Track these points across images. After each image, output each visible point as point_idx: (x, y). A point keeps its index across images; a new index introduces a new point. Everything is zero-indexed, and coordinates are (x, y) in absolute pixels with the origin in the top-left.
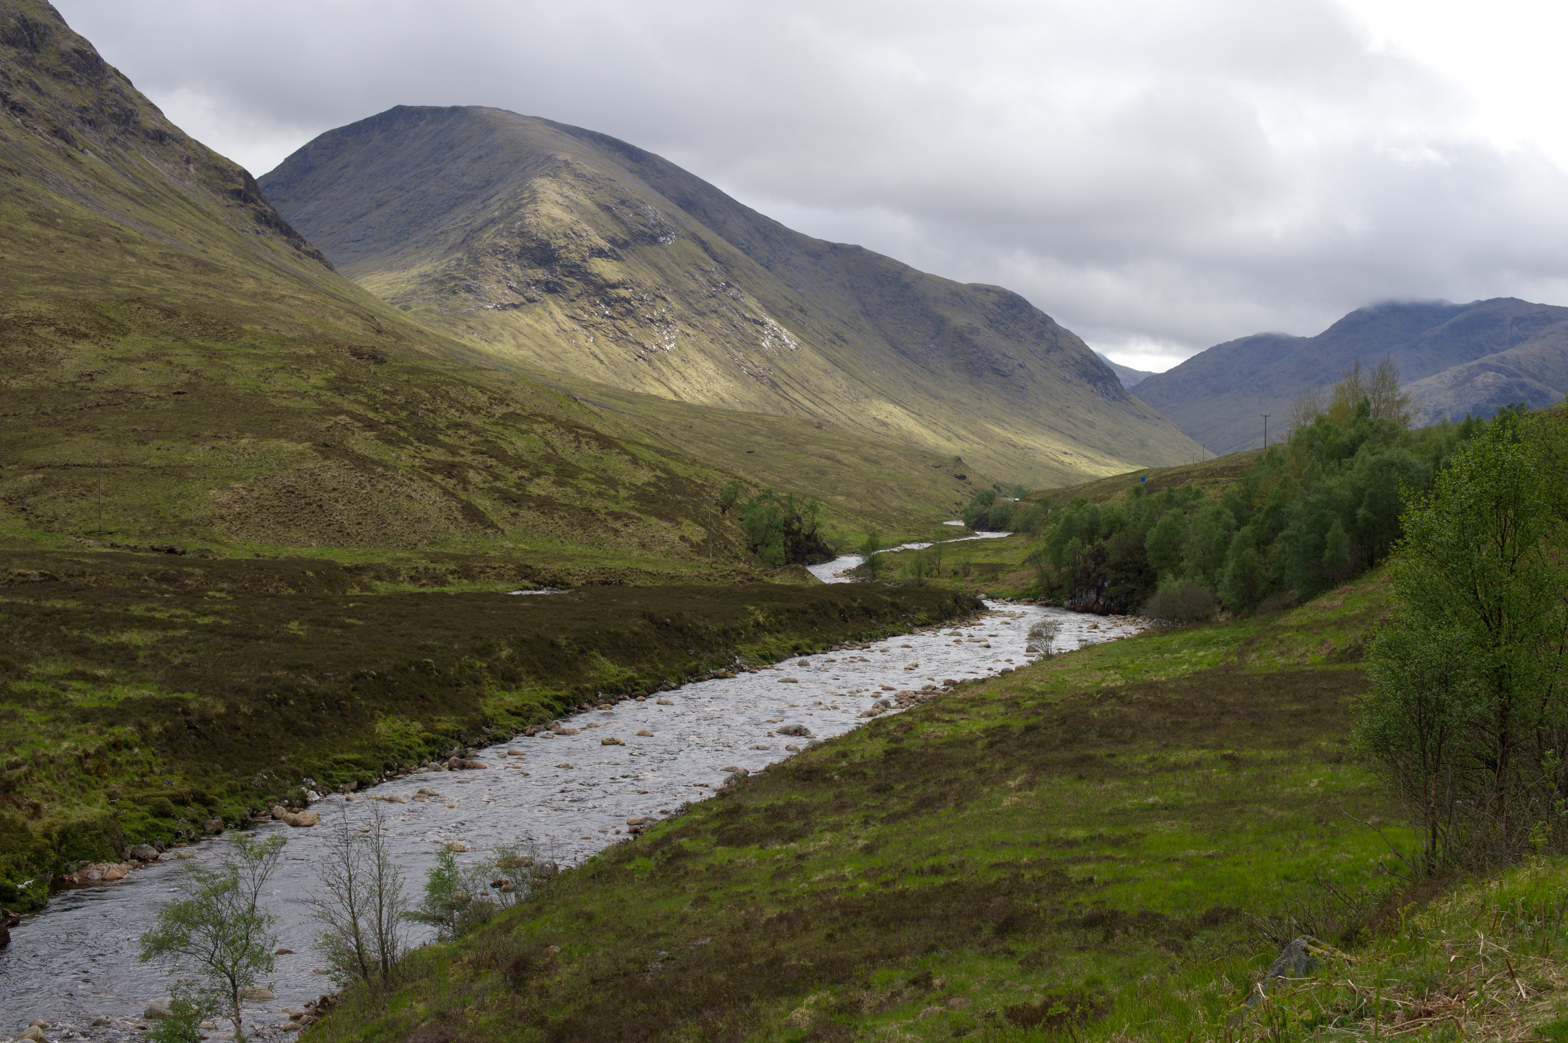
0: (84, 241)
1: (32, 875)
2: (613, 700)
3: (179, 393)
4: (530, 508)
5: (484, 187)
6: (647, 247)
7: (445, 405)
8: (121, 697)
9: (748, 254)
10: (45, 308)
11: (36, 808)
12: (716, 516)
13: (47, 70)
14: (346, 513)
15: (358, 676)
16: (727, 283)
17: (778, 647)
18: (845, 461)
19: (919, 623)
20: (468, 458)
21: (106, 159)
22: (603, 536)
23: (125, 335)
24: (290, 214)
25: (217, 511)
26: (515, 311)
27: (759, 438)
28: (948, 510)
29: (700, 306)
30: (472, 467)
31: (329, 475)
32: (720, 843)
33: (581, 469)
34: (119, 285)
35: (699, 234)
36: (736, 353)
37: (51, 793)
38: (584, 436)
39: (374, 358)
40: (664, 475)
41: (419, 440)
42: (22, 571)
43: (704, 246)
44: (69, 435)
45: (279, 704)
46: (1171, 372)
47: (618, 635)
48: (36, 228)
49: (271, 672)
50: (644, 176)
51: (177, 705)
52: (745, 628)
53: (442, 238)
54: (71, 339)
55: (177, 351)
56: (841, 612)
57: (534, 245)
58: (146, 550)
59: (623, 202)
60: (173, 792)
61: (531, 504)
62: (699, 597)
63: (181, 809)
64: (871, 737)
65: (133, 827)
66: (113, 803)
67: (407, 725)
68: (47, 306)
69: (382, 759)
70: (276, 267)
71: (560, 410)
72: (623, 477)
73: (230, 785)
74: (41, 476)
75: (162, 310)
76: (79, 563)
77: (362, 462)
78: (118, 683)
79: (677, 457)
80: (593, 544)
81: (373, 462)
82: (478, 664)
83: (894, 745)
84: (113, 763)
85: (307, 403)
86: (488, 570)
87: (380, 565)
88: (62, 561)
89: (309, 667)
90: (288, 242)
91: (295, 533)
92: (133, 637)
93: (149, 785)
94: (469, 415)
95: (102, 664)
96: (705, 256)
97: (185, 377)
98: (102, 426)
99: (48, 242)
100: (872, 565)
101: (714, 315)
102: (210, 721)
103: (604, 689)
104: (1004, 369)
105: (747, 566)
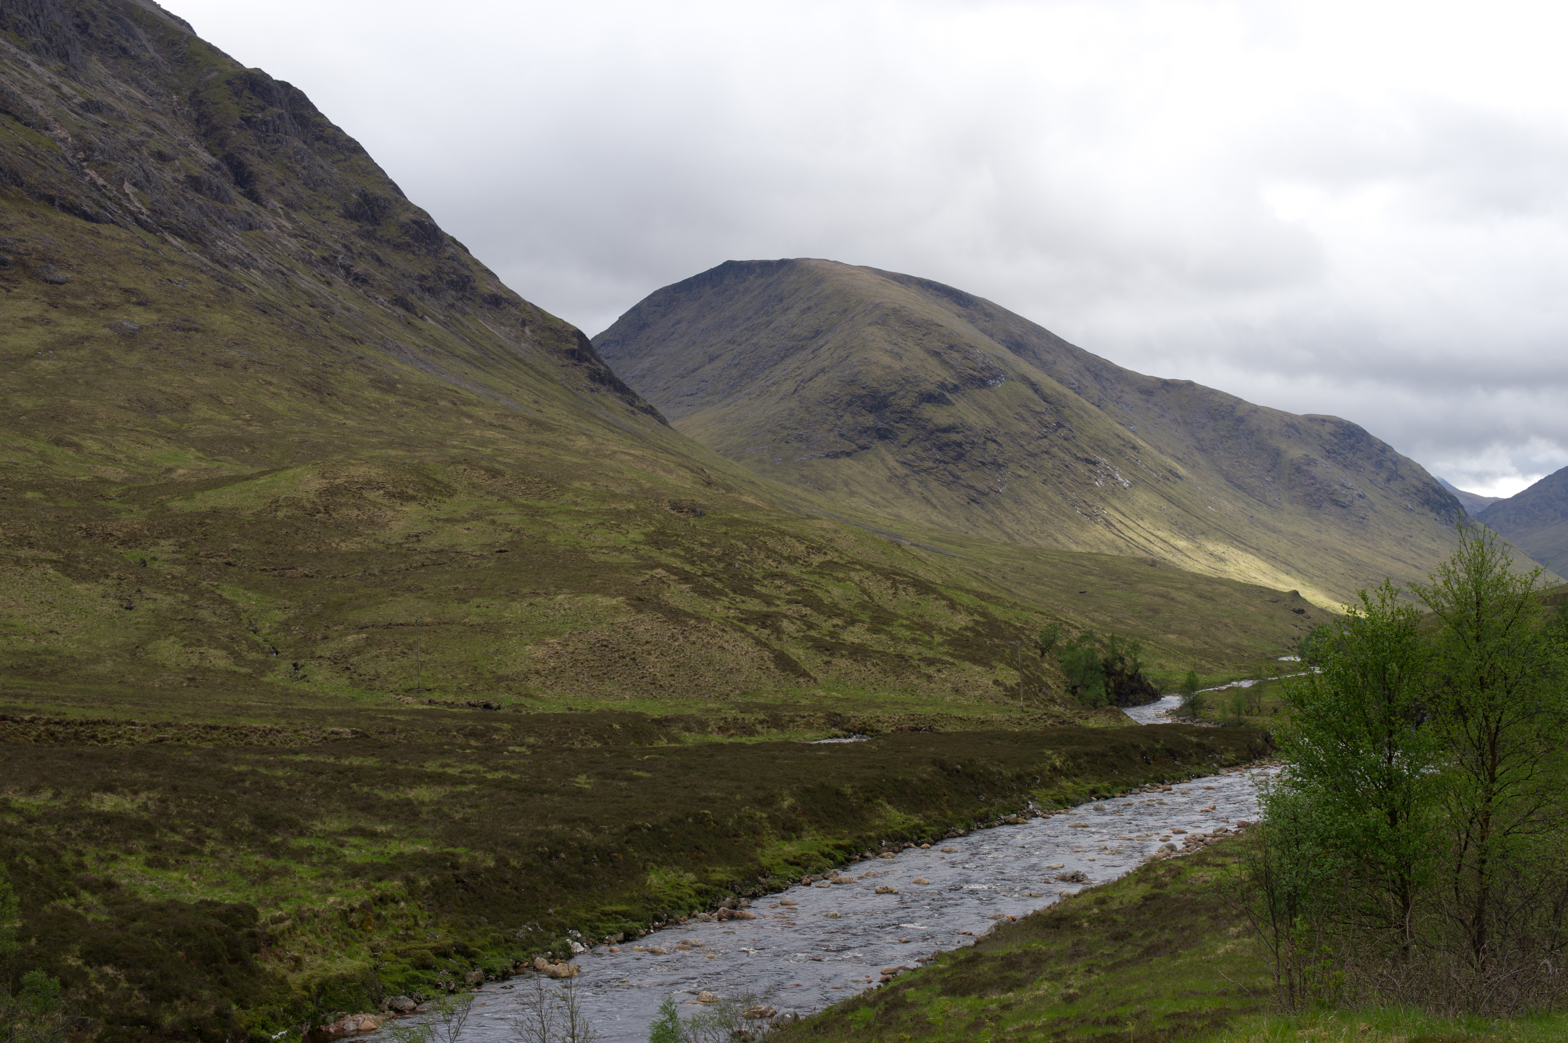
0: (422, 405)
1: (287, 1025)
2: (897, 849)
3: (501, 551)
4: (842, 656)
5: (813, 338)
6: (977, 391)
7: (762, 556)
8: (394, 852)
9: (1079, 394)
10: (374, 472)
11: (298, 961)
12: (1034, 659)
13: (388, 241)
14: (658, 665)
15: (634, 828)
16: (1058, 423)
17: (1075, 792)
18: (1180, 599)
19: (1226, 763)
20: (784, 608)
21: (445, 324)
22: (916, 682)
23: (451, 496)
24: (624, 371)
25: (533, 667)
26: (847, 459)
27: (1091, 578)
28: (1285, 645)
29: (1031, 448)
30: (786, 616)
31: (642, 628)
32: (944, 993)
33: (896, 615)
34: (455, 447)
35: (1028, 376)
36: (1069, 493)
37: (313, 946)
38: (901, 582)
39: (694, 511)
40: (981, 619)
41: (735, 591)
42: (335, 729)
43: (1034, 387)
44: (393, 595)
45: (550, 858)
46: (1518, 497)
47: (906, 783)
48: (377, 394)
49: (547, 825)
50: (972, 320)
51: (445, 859)
52: (1040, 773)
53: (773, 389)
54: (399, 502)
55: (501, 511)
56: (1143, 754)
57: (864, 392)
58: (462, 706)
59: (951, 347)
60: (435, 945)
61: (844, 652)
62: (999, 742)
63: (443, 961)
64: (1138, 882)
65: (393, 979)
66: (375, 956)
67: (679, 876)
68: (376, 470)
69: (652, 910)
70: (609, 424)
71: (883, 557)
72: (941, 623)
73: (493, 938)
74: (365, 636)
75: (487, 470)
76: (392, 720)
77: (674, 615)
78: (395, 838)
79: (998, 601)
80: (906, 691)
81: (687, 614)
82: (758, 814)
83: (1157, 891)
84: (378, 917)
85: (625, 557)
86: (798, 719)
87: (689, 716)
88: (375, 718)
89: (585, 820)
90: (621, 398)
91: (608, 687)
92: (422, 793)
93: (413, 938)
94: (786, 565)
95: (384, 820)
96: (1036, 397)
97: (507, 535)
98: (425, 586)
99: (388, 407)
100: (1192, 707)
101: (1046, 456)
102: (478, 875)
103: (888, 837)
104: (1343, 500)
105: (1062, 709)
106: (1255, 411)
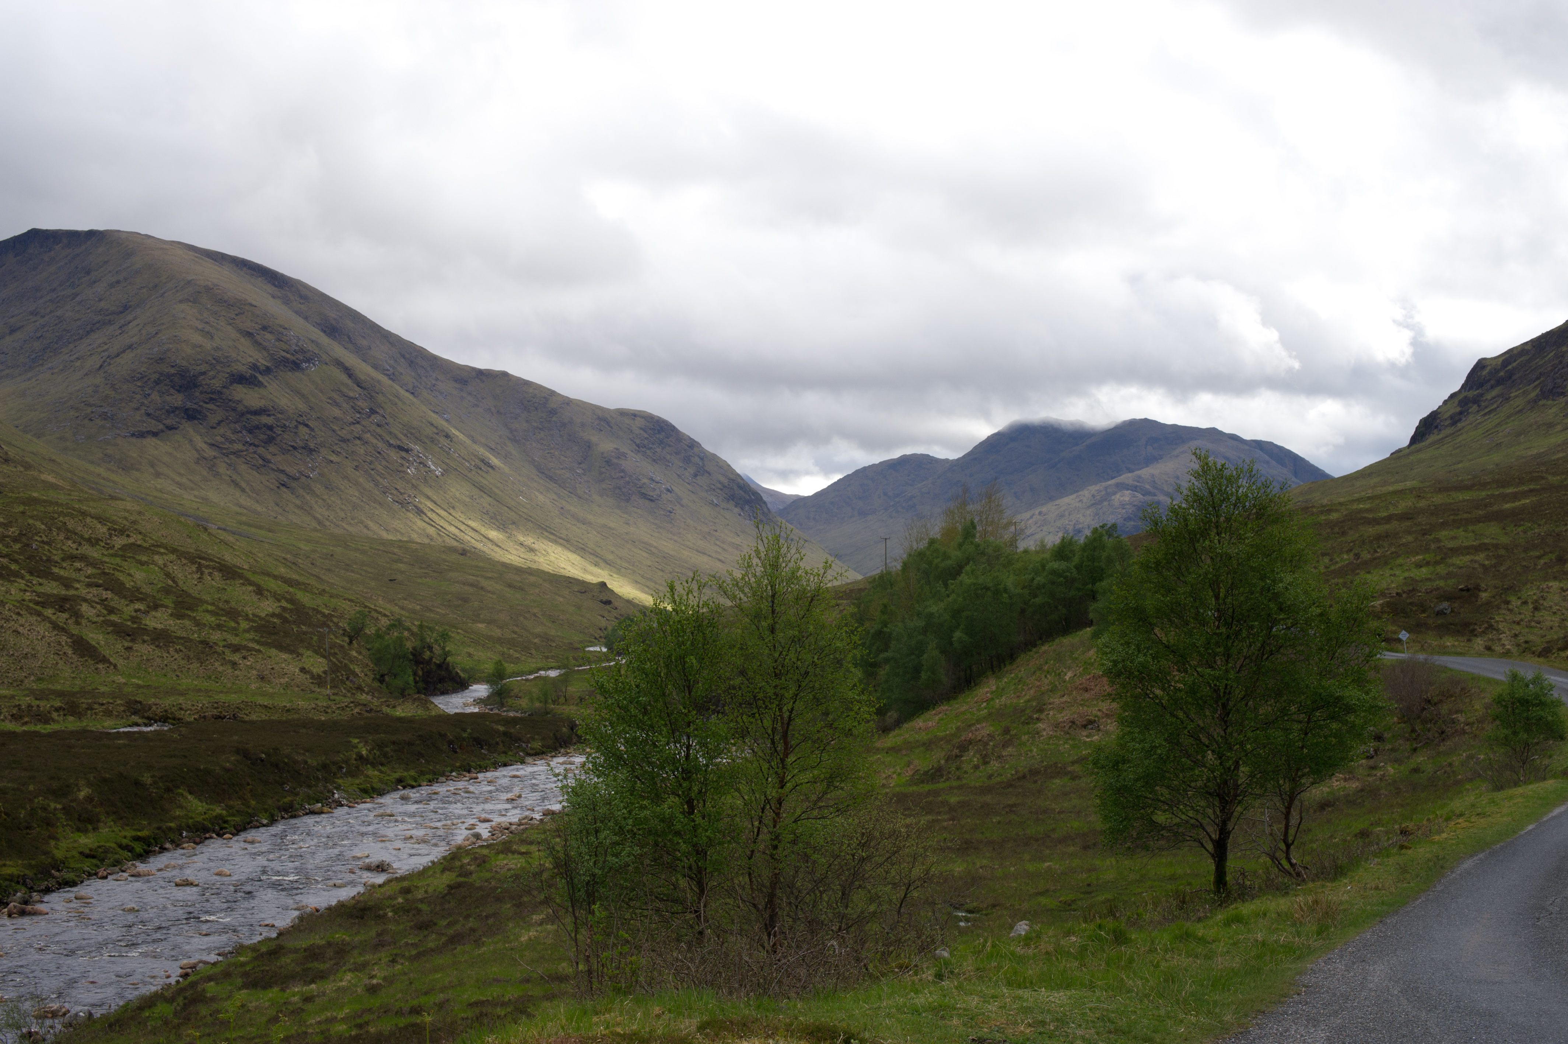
2: (198, 840)
4: (144, 641)
5: (121, 312)
6: (290, 373)
7: (62, 537)
9: (393, 380)
12: (342, 647)
16: (371, 409)
17: (381, 781)
18: (489, 588)
19: (532, 752)
20: (83, 591)
22: (220, 669)
26: (154, 439)
27: (401, 566)
28: (592, 635)
29: (343, 433)
30: (85, 600)
32: (245, 986)
33: (201, 600)
35: (342, 360)
36: (381, 480)
38: (207, 567)
40: (289, 606)
41: (31, 574)
43: (348, 371)
46: (818, 495)
47: (208, 772)
50: (287, 302)
52: (346, 762)
53: (78, 364)
56: (450, 743)
57: (173, 371)
59: (264, 328)
61: (146, 638)
62: (304, 731)
64: (443, 871)
71: (189, 540)
72: (247, 609)
79: (306, 588)
80: (210, 678)
82: (53, 805)
83: (462, 879)
86: (96, 706)
94: (87, 547)
96: (349, 382)
100: (500, 696)
101: (358, 442)
103: (189, 828)
104: (651, 494)
105: (369, 697)
106: (568, 404)
